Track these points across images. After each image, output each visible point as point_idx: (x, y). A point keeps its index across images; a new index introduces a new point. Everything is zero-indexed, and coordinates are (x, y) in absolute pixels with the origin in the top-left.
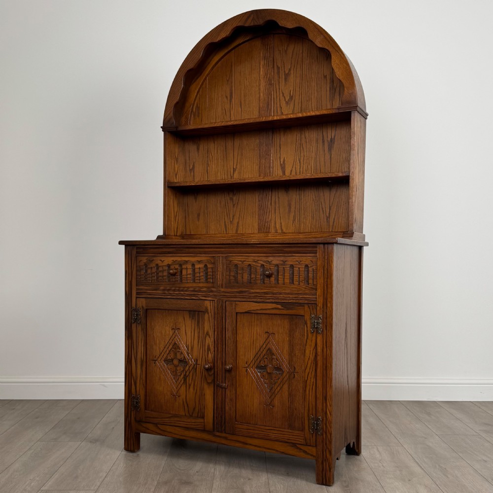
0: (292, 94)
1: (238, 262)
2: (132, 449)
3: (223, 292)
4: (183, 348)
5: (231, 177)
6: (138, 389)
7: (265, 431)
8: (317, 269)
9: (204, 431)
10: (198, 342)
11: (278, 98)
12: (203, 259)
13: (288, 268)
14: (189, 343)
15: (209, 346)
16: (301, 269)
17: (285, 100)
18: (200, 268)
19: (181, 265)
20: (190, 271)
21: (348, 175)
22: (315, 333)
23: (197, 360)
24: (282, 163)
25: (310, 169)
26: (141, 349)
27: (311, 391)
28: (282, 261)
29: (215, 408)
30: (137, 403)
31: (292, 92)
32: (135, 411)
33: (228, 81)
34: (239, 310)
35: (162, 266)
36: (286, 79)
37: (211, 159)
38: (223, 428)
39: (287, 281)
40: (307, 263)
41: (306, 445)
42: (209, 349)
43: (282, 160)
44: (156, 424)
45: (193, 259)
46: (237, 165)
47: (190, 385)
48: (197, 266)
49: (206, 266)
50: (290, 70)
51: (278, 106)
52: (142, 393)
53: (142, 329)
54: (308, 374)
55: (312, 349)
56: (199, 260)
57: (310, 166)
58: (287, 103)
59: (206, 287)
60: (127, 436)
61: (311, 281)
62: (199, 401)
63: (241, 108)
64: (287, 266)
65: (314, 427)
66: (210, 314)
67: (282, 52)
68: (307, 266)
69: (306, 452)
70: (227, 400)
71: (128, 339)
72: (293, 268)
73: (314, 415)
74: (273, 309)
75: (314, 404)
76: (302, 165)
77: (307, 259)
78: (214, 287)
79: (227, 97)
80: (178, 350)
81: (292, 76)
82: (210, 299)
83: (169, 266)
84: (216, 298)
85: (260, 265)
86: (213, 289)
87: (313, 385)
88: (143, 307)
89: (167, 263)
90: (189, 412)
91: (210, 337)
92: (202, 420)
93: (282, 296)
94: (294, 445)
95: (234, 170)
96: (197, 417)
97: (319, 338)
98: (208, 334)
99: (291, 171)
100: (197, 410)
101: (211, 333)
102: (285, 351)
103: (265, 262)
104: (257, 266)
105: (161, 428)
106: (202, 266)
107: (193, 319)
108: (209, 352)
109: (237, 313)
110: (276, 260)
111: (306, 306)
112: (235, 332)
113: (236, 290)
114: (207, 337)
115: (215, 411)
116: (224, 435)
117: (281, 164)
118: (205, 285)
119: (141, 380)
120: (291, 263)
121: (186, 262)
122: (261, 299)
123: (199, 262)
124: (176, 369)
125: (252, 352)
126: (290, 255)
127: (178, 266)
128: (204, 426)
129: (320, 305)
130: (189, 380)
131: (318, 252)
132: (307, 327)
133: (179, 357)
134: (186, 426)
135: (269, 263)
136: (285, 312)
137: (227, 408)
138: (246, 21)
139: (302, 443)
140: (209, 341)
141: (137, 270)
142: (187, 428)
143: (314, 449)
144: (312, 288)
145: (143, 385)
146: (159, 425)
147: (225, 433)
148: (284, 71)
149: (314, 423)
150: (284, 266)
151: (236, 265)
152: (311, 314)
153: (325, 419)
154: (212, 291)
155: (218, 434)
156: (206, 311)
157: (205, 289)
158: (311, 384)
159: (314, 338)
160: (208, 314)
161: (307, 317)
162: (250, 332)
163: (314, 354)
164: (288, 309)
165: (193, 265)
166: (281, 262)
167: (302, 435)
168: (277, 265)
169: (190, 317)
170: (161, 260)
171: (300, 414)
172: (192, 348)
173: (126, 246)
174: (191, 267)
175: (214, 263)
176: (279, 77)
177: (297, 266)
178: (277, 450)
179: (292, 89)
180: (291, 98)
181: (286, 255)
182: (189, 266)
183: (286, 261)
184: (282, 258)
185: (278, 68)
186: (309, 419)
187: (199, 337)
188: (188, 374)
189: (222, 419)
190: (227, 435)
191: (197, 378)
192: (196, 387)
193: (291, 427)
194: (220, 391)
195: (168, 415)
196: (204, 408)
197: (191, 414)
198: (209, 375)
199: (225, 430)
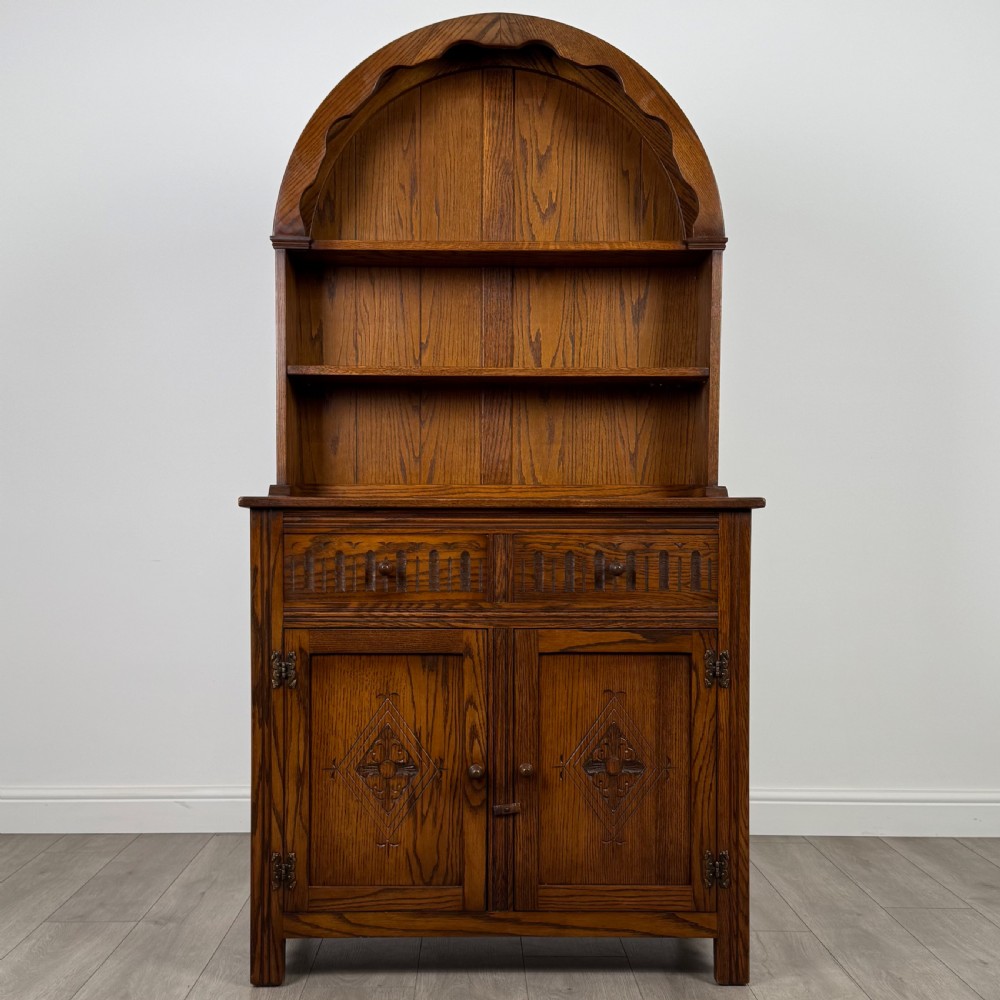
0: (554, 200)
1: (543, 546)
2: (273, 980)
3: (508, 610)
4: (406, 736)
5: (415, 362)
6: (289, 838)
7: (607, 894)
8: (718, 560)
9: (464, 912)
10: (446, 721)
11: (524, 204)
12: (459, 539)
13: (655, 559)
14: (422, 723)
15: (474, 727)
16: (683, 560)
17: (540, 210)
18: (449, 560)
19: (400, 554)
20: (424, 567)
21: (707, 374)
22: (714, 689)
23: (442, 761)
24: (533, 340)
25: (595, 356)
26: (297, 746)
27: (706, 803)
28: (644, 544)
29: (491, 861)
30: (287, 869)
31: (554, 195)
32: (281, 890)
33: (405, 152)
34: (544, 646)
35: (354, 557)
36: (540, 167)
37: (365, 319)
38: (510, 900)
39: (654, 584)
40: (696, 547)
41: (698, 911)
42: (474, 735)
43: (533, 334)
44: (339, 915)
45: (432, 541)
46: (428, 336)
47: (424, 818)
48: (444, 555)
49: (465, 554)
50: (549, 150)
51: (524, 220)
52: (301, 847)
53: (300, 701)
54: (701, 769)
55: (708, 720)
56: (449, 542)
57: (595, 350)
58: (544, 217)
59: (465, 601)
60: (258, 950)
61: (704, 584)
62: (448, 850)
63: (439, 216)
64: (655, 554)
65: (714, 873)
66: (476, 659)
67: (530, 108)
68: (696, 553)
69: (696, 925)
70: (520, 840)
71: (261, 725)
72: (667, 558)
73: (714, 850)
74: (624, 641)
75: (713, 828)
76: (577, 348)
77: (697, 540)
78: (484, 601)
79: (403, 187)
80: (394, 741)
81: (555, 162)
82: (476, 626)
83: (369, 554)
84: (491, 624)
85: (593, 552)
86: (483, 605)
87: (711, 789)
88: (301, 650)
89: (367, 549)
90: (421, 874)
91: (476, 708)
92: (458, 890)
93: (643, 614)
94: (671, 915)
95: (422, 347)
96: (444, 884)
97: (723, 695)
98: (471, 701)
99: (554, 358)
100: (442, 868)
101: (479, 699)
102: (648, 727)
103: (606, 545)
104: (588, 554)
105: (353, 921)
106: (455, 555)
107: (431, 670)
108: (476, 741)
109: (541, 654)
110: (627, 543)
111: (696, 635)
112: (537, 696)
113: (540, 606)
114: (471, 708)
115: (490, 867)
116: (511, 915)
117: (531, 342)
118: (463, 596)
119: (298, 817)
120: (663, 548)
121: (415, 547)
122: (598, 622)
123: (449, 546)
124: (388, 785)
125: (574, 733)
126: (660, 531)
127: (395, 555)
128: (464, 900)
129: (725, 629)
130: (423, 806)
131: (720, 525)
132: (697, 676)
133: (394, 755)
134: (418, 908)
135: (616, 548)
136: (651, 647)
137: (519, 857)
138: (484, 32)
139: (687, 909)
140: (476, 717)
141: (284, 567)
142: (421, 913)
143: (713, 918)
144: (707, 597)
145: (304, 827)
146: (347, 916)
147: (515, 910)
148: (537, 150)
149: (714, 865)
150: (648, 555)
151: (538, 553)
152: (706, 649)
153: (734, 854)
154: (481, 610)
155: (497, 914)
156: (468, 652)
157: (463, 605)
158: (708, 787)
159: (712, 697)
160: (472, 657)
161: (697, 657)
162: (570, 691)
163: (712, 730)
164: (656, 641)
165: (433, 553)
166: (642, 547)
167: (688, 893)
168: (632, 553)
169: (424, 667)
170: (350, 543)
171: (680, 852)
172: (430, 735)
173: (254, 510)
174: (428, 558)
175: (485, 549)
176: (526, 160)
177: (676, 554)
178: (634, 931)
179: (553, 189)
180: (553, 206)
181: (652, 531)
182: (424, 556)
183: (651, 544)
184: (643, 538)
185: (523, 141)
186: (702, 859)
187: (446, 710)
188: (418, 791)
189: (507, 882)
190: (520, 915)
191: (442, 800)
192: (439, 822)
193: (662, 879)
194: (501, 823)
195: (371, 890)
196: (462, 863)
197: (427, 880)
198: (476, 791)
199: (514, 903)
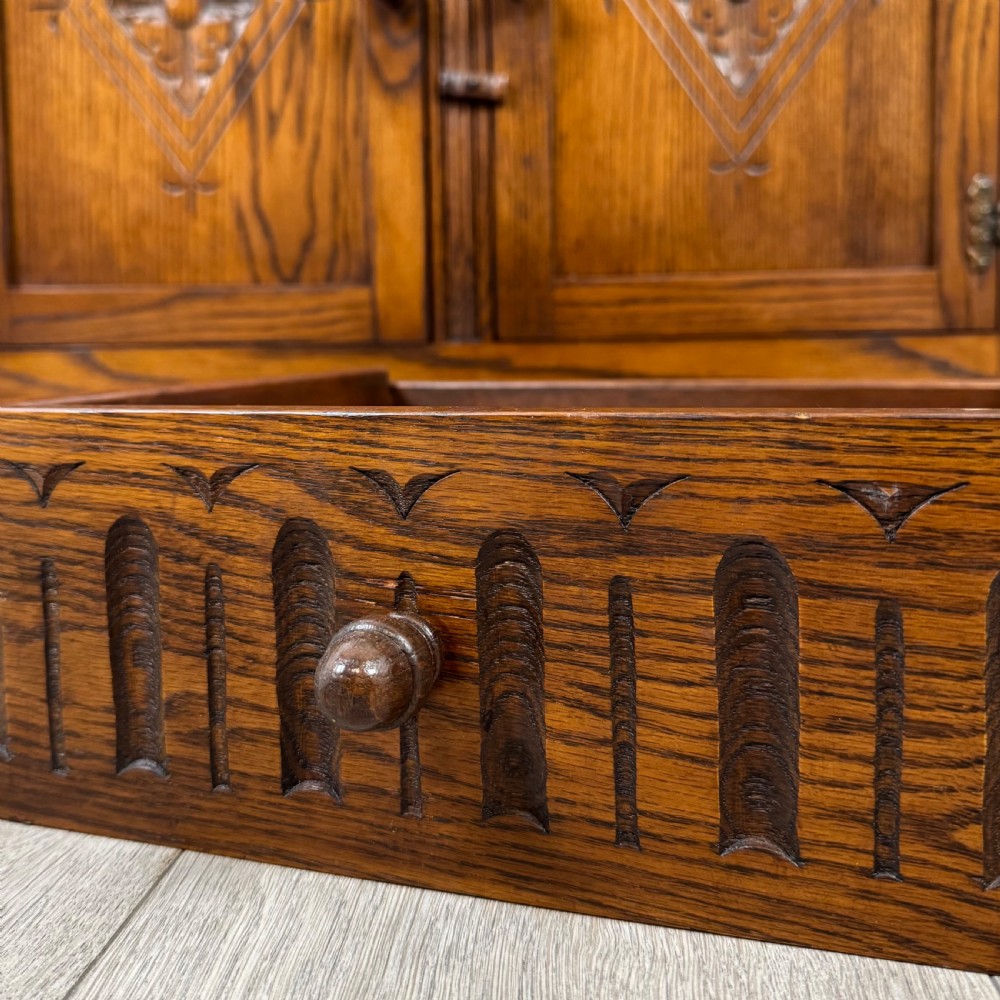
9: (375, 344)
27: (975, 56)
38: (485, 315)
41: (949, 330)
44: (81, 353)
47: (273, 119)
62: (335, 199)
69: (946, 364)
70: (505, 166)
87: (988, 20)
92: (361, 294)
94: (883, 342)
96: (329, 278)
100: (322, 243)
115: (437, 236)
116: (489, 350)
124: (187, 42)
128: (376, 317)
130: (269, 89)
137: (505, 208)
139: (924, 325)
147: (496, 338)
155: (454, 349)
158: (980, 15)
167: (926, 286)
171: (906, 186)
186: (965, 200)
188: (257, 52)
189: (476, 270)
190: (508, 351)
191: (315, 72)
192: (310, 129)
193: (861, 254)
194: (458, 122)
195: (153, 292)
196: (369, 226)
197: (288, 271)
198: (395, 44)
199: (494, 321)
